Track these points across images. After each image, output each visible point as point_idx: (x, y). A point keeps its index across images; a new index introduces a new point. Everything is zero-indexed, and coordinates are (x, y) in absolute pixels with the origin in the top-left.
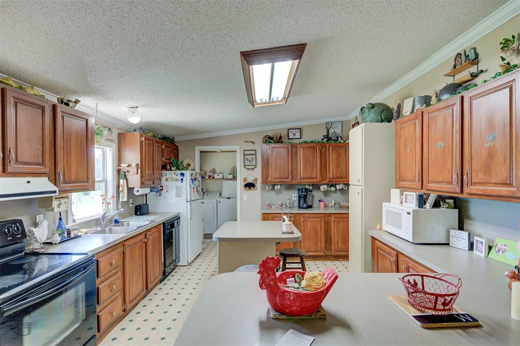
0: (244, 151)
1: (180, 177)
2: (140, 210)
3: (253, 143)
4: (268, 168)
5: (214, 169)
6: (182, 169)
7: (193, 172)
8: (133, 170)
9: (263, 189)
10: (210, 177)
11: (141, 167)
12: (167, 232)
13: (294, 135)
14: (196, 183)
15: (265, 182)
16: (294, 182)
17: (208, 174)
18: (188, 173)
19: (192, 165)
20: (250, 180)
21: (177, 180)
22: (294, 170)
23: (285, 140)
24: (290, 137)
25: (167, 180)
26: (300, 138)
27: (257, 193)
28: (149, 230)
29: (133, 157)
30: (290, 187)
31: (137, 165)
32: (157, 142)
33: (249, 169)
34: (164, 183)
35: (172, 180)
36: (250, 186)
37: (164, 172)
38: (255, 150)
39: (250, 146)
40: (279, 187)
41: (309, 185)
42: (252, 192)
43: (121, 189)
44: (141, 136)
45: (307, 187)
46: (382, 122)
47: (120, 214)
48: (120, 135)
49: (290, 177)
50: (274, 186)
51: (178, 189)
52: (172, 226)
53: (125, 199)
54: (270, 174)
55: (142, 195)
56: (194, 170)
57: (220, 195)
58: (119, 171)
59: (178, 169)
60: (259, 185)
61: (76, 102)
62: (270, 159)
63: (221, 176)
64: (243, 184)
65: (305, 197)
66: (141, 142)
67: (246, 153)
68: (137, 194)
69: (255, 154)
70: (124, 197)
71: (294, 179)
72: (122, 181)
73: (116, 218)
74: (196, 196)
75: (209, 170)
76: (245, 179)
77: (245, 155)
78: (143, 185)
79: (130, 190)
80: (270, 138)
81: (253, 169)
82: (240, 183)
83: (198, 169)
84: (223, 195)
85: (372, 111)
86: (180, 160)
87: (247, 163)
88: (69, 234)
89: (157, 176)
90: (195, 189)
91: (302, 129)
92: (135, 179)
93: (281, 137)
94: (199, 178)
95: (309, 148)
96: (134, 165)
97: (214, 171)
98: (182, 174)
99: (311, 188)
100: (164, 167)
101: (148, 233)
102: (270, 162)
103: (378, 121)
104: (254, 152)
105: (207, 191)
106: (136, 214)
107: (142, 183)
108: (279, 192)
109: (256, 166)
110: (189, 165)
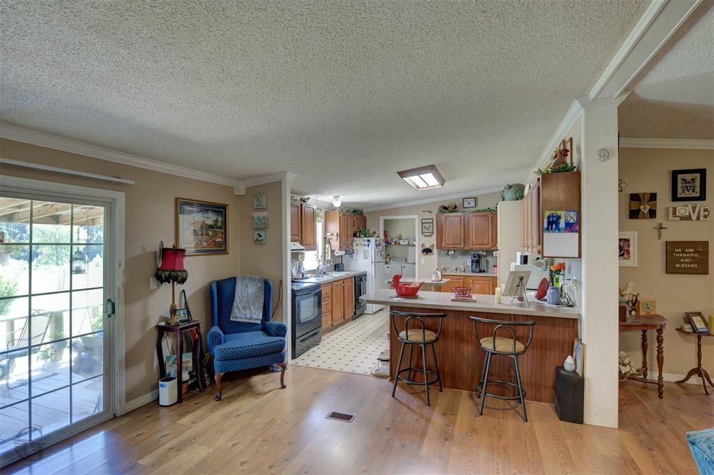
0: (422, 220)
1: (366, 243)
2: (338, 267)
3: (430, 212)
4: (442, 235)
5: (400, 236)
6: (369, 237)
7: (378, 239)
8: (334, 238)
9: (439, 254)
10: (396, 243)
11: (340, 235)
12: (357, 283)
13: (469, 204)
14: (380, 248)
15: (439, 247)
16: (466, 248)
17: (395, 240)
18: (373, 240)
19: (377, 232)
20: (427, 246)
21: (365, 245)
22: (466, 237)
23: (459, 208)
24: (465, 206)
25: (357, 245)
26: (475, 206)
27: (434, 257)
28: (346, 279)
29: (334, 228)
30: (465, 252)
31: (337, 234)
32: (350, 216)
33: (426, 236)
34: (355, 247)
35: (361, 244)
36: (427, 251)
37: (355, 239)
38: (432, 219)
39: (428, 215)
40: (453, 252)
41: (483, 251)
42: (429, 256)
43: (327, 251)
44: (340, 213)
45: (481, 253)
46: (517, 200)
47: (327, 268)
48: (326, 212)
49: (462, 243)
50: (449, 251)
51: (366, 253)
52: (361, 280)
53: (329, 258)
54: (444, 241)
55: (339, 256)
56: (378, 237)
57: (406, 261)
58: (325, 238)
59: (366, 236)
60: (435, 250)
61: (308, 199)
62: (444, 227)
63: (406, 243)
64: (421, 249)
65: (478, 262)
66: (340, 217)
67: (423, 221)
68: (337, 255)
69: (432, 223)
70: (329, 257)
71: (466, 245)
72: (327, 246)
73: (324, 270)
74: (380, 259)
75: (395, 237)
76: (423, 245)
77: (423, 223)
78: (341, 248)
79: (332, 251)
80: (445, 208)
81: (430, 236)
82: (418, 250)
83: (382, 237)
84: (409, 261)
85: (510, 191)
86: (368, 228)
87: (425, 230)
88: (303, 276)
89: (350, 242)
90: (379, 253)
91: (477, 198)
92: (335, 244)
93: (455, 207)
94: (384, 244)
95: (480, 216)
96: (335, 234)
97: (400, 238)
98: (369, 241)
99: (484, 254)
100: (355, 235)
101: (345, 281)
102: (444, 229)
103: (514, 199)
104: (431, 221)
105: (394, 257)
106: (335, 270)
107: (340, 247)
108: (454, 257)
109: (433, 233)
110: (375, 233)
